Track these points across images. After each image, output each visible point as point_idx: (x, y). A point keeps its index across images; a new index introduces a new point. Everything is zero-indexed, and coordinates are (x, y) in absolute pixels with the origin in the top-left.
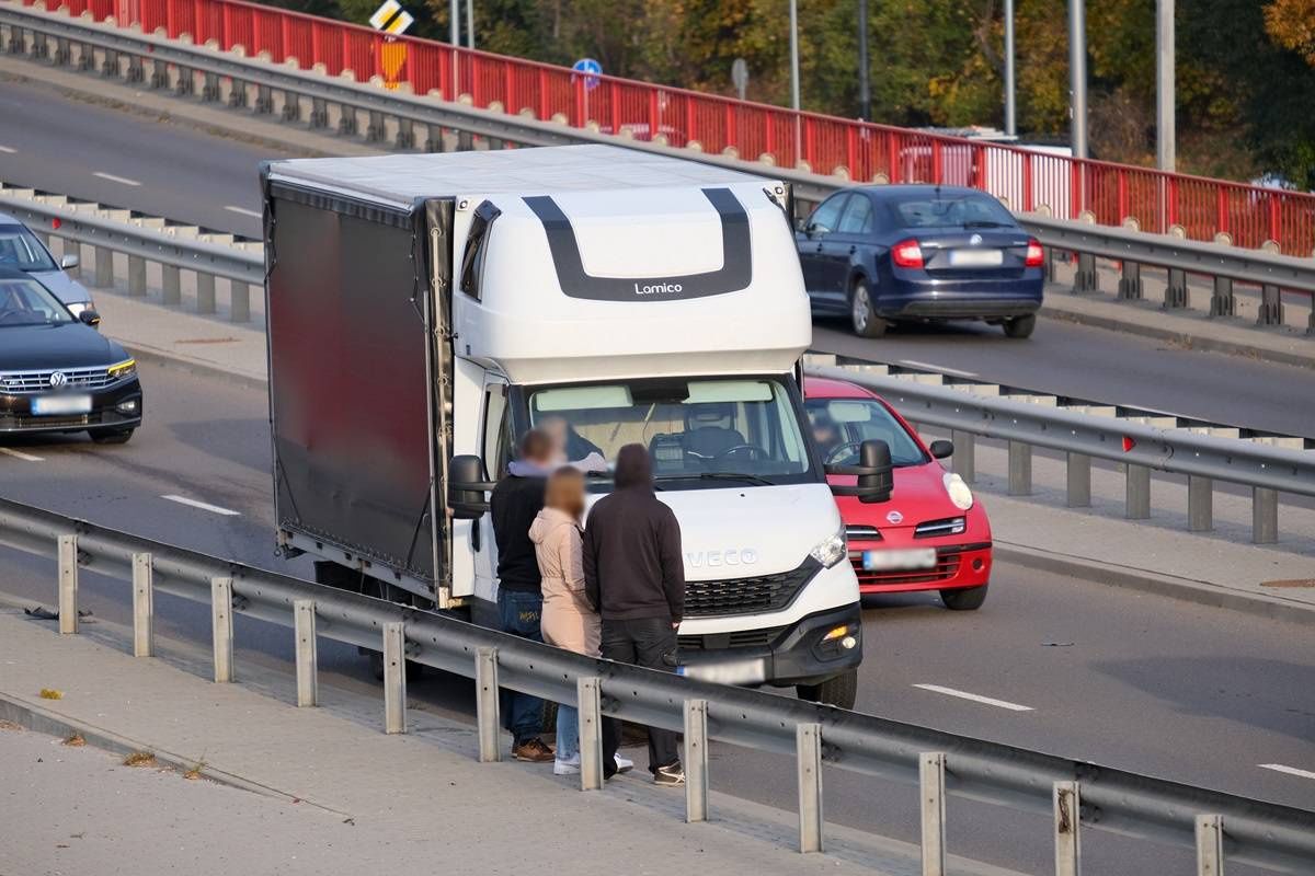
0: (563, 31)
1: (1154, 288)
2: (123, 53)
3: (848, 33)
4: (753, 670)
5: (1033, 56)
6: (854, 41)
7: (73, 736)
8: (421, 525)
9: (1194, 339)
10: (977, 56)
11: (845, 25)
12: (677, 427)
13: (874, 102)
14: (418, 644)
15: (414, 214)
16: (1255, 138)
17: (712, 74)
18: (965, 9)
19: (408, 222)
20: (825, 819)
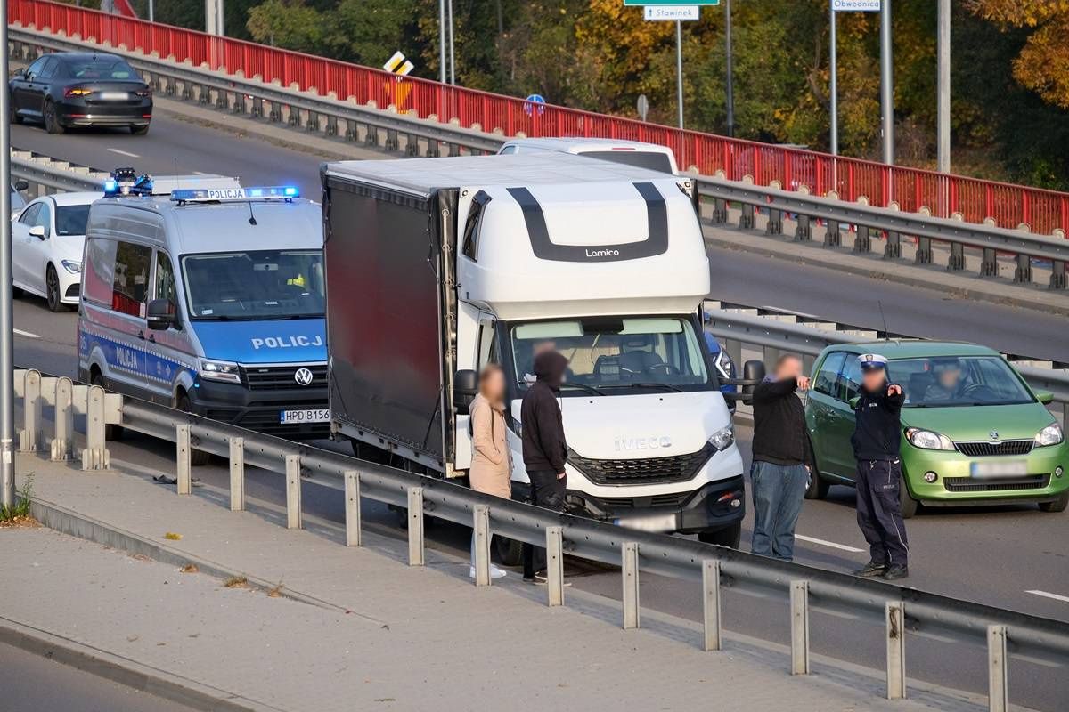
0: (518, 75)
1: (941, 256)
2: (214, 88)
3: (717, 78)
4: (668, 522)
5: (848, 94)
6: (722, 83)
7: (189, 566)
8: (434, 419)
9: (969, 291)
10: (808, 94)
11: (716, 71)
12: (615, 351)
13: (736, 127)
14: (432, 503)
15: (430, 199)
16: (1005, 153)
17: (622, 106)
18: (800, 61)
19: (426, 205)
20: (722, 628)
